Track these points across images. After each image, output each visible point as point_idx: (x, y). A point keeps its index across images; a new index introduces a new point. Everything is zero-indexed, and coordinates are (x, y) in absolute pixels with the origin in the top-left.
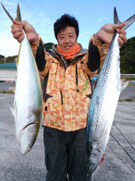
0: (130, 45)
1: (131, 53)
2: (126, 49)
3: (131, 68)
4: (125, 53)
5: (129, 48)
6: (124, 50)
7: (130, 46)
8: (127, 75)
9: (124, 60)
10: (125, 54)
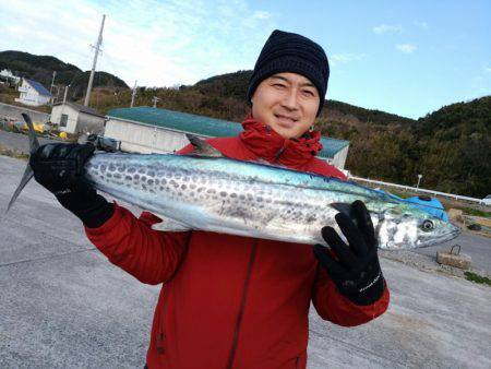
0: (477, 117)
1: (480, 140)
2: (463, 125)
3: (471, 181)
4: (460, 135)
5: (475, 123)
6: (459, 126)
7: (478, 120)
8: (457, 197)
9: (456, 154)
10: (458, 137)
